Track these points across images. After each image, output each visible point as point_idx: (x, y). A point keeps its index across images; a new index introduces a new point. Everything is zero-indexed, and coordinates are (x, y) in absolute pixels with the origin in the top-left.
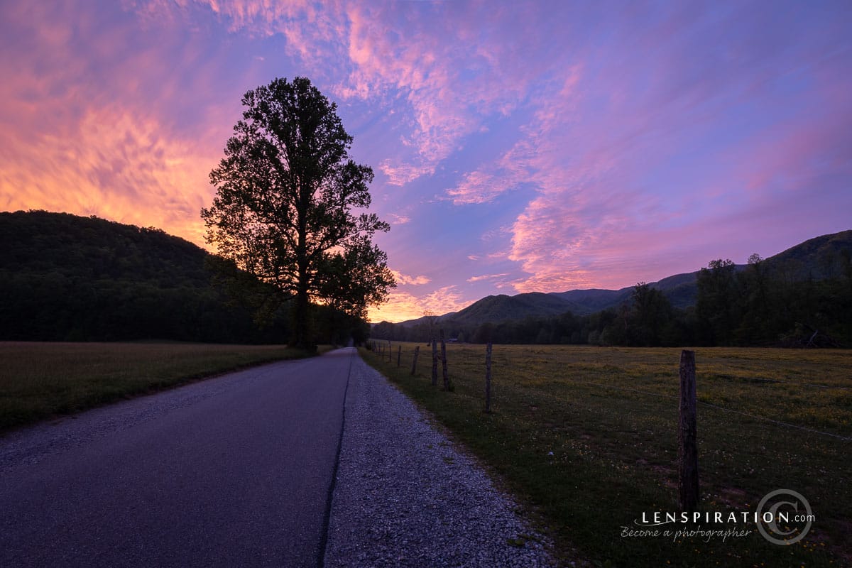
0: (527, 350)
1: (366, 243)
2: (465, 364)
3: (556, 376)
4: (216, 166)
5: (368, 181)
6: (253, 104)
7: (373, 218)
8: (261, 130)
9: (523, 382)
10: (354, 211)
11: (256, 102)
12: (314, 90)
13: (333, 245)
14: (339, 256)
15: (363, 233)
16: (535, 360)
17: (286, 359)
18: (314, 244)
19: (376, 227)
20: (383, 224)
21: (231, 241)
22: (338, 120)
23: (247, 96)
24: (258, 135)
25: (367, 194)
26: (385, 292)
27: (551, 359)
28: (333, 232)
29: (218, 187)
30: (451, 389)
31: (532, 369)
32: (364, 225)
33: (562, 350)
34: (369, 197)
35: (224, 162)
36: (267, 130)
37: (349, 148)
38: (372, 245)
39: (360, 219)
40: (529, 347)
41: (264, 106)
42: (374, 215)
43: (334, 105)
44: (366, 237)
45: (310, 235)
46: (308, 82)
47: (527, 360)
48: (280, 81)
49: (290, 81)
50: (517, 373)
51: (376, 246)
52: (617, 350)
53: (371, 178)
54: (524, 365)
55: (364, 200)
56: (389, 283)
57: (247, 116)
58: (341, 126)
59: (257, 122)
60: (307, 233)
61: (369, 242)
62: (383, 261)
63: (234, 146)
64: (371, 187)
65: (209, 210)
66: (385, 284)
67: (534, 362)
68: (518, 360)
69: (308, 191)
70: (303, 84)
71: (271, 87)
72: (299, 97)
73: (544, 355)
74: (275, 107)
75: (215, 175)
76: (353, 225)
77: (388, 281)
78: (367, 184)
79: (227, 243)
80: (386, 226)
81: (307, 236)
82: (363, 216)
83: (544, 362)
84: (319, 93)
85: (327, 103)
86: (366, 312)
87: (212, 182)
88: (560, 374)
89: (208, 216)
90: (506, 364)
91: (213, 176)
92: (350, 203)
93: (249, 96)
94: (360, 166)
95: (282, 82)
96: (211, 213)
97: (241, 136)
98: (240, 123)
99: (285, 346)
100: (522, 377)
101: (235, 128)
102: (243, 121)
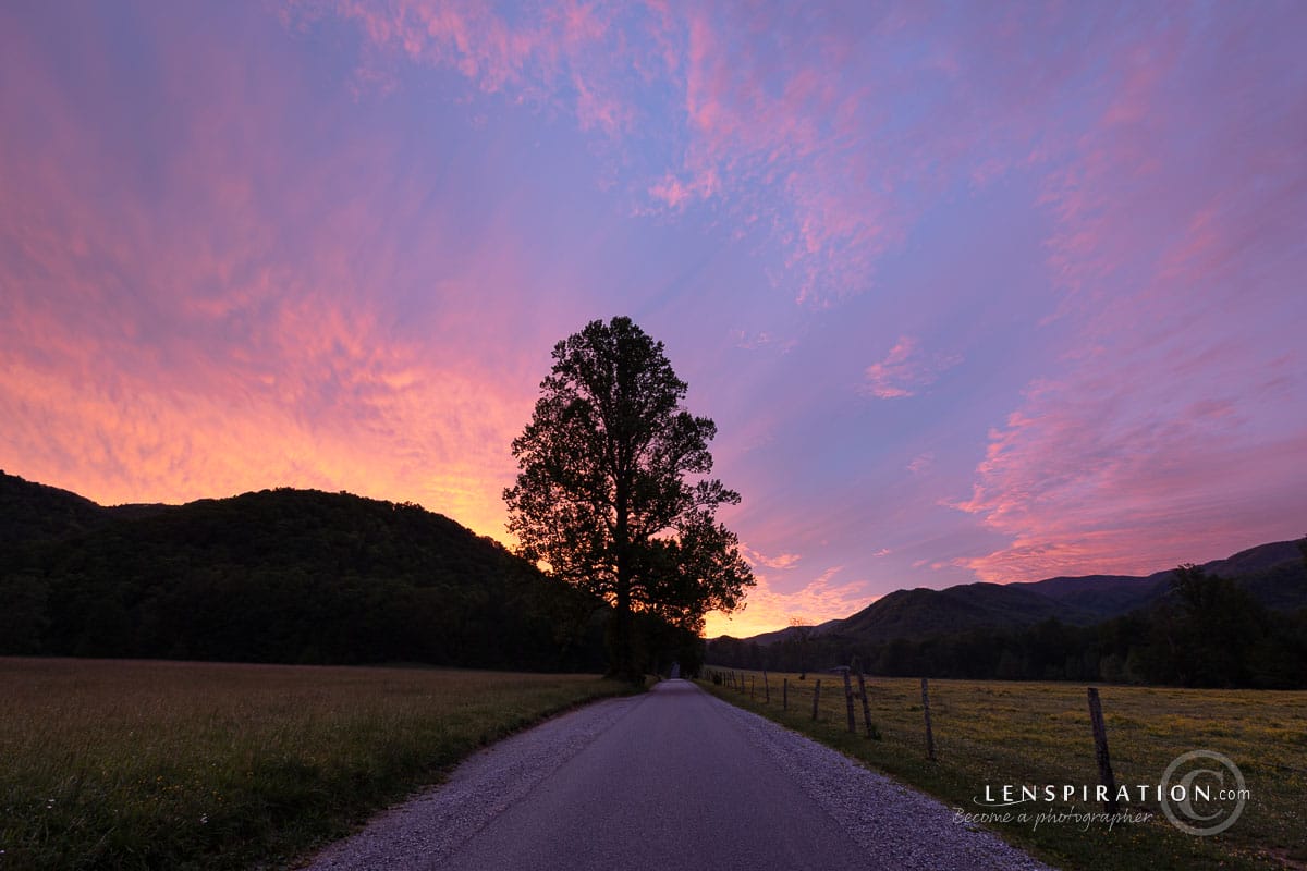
0: (979, 690)
1: (706, 521)
2: (880, 709)
3: (1027, 731)
4: (520, 433)
5: (708, 438)
6: (565, 355)
7: (717, 485)
8: (571, 384)
9: (975, 735)
10: (690, 479)
11: (567, 353)
12: (636, 329)
13: (661, 526)
14: (673, 543)
15: (702, 508)
16: (994, 706)
17: (612, 695)
18: (638, 527)
19: (720, 499)
20: (730, 493)
21: (535, 527)
22: (665, 362)
23: (557, 348)
24: (568, 390)
25: (707, 453)
26: (739, 594)
27: (1023, 706)
28: (660, 508)
29: (520, 458)
30: (878, 738)
31: (989, 719)
32: (704, 497)
33: (1046, 691)
34: (710, 458)
35: (528, 428)
36: (577, 384)
37: (684, 398)
38: (716, 524)
39: (698, 488)
40: (983, 685)
41: (577, 357)
42: (718, 482)
43: (660, 344)
44: (707, 512)
45: (632, 515)
46: (630, 321)
47: (980, 706)
48: (595, 323)
49: (607, 324)
50: (964, 725)
51: (722, 526)
52: (1153, 693)
53: (713, 433)
54: (976, 714)
55: (703, 462)
56: (745, 580)
57: (556, 370)
58: (670, 369)
59: (567, 375)
60: (629, 513)
61: (711, 520)
62: (732, 547)
63: (543, 407)
64: (712, 446)
65: (511, 490)
66: (738, 581)
67: (992, 709)
68: (964, 706)
69: (628, 456)
70: (622, 324)
71: (584, 334)
72: (618, 341)
73: (1010, 699)
74: (588, 355)
75: (519, 444)
76: (688, 497)
77: (743, 577)
78: (706, 441)
79: (531, 531)
80: (734, 497)
81: (629, 517)
82: (702, 483)
83: (1010, 711)
84: (641, 332)
85: (652, 343)
86: (703, 621)
87: (514, 453)
88: (1034, 727)
89: (510, 497)
90: (946, 712)
91: (516, 446)
92: (684, 467)
93: (560, 346)
94: (698, 419)
95: (598, 324)
96: (513, 493)
97: (550, 394)
98: (548, 379)
99: (601, 676)
100: (972, 729)
101: (542, 385)
102: (551, 376)
